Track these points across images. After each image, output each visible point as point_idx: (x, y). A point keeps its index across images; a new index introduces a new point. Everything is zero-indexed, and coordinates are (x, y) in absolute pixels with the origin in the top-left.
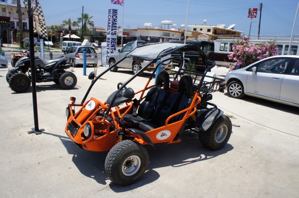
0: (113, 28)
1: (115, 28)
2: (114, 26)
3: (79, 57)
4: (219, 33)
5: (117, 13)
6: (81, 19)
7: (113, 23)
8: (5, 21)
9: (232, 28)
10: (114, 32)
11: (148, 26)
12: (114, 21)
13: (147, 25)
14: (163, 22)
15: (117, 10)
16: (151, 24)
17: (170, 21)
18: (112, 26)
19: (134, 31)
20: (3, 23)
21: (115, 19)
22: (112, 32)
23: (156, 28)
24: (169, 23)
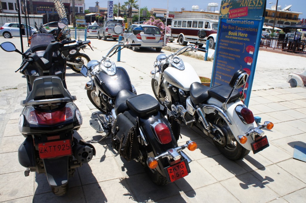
0: (110, 13)
1: (112, 13)
2: (111, 12)
3: (89, 32)
4: (270, 15)
5: (112, 3)
6: (128, 3)
7: (110, 10)
8: (47, 7)
9: (288, 9)
10: (111, 16)
11: (195, 9)
12: (111, 9)
13: (194, 7)
14: (210, 4)
15: (112, 2)
16: (198, 6)
17: (216, 4)
18: (110, 12)
19: (180, 13)
20: (46, 8)
21: (111, 8)
22: (109, 16)
23: (201, 11)
24: (214, 6)
